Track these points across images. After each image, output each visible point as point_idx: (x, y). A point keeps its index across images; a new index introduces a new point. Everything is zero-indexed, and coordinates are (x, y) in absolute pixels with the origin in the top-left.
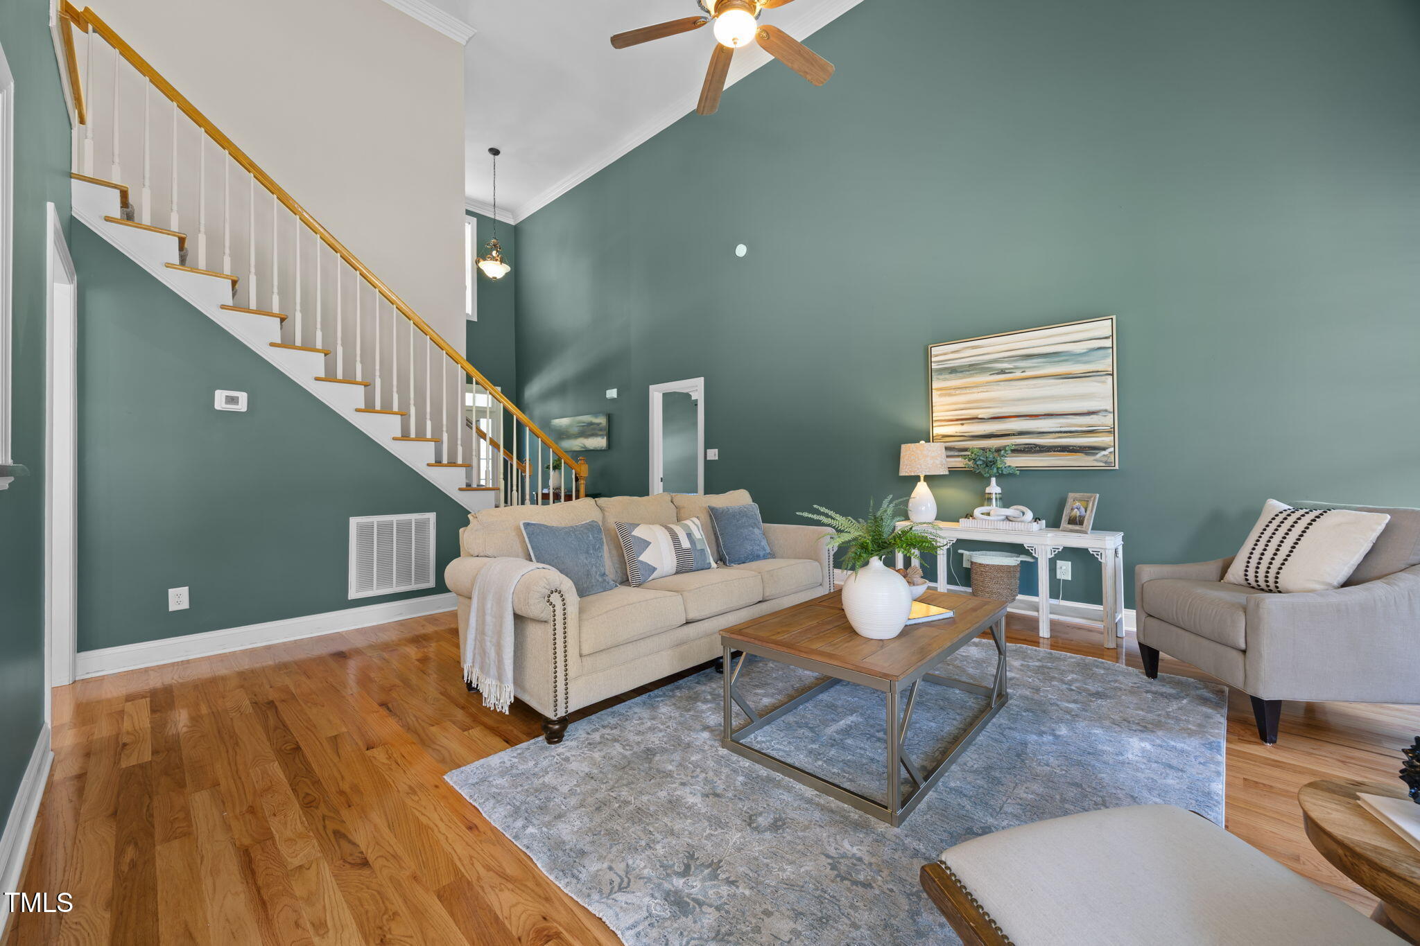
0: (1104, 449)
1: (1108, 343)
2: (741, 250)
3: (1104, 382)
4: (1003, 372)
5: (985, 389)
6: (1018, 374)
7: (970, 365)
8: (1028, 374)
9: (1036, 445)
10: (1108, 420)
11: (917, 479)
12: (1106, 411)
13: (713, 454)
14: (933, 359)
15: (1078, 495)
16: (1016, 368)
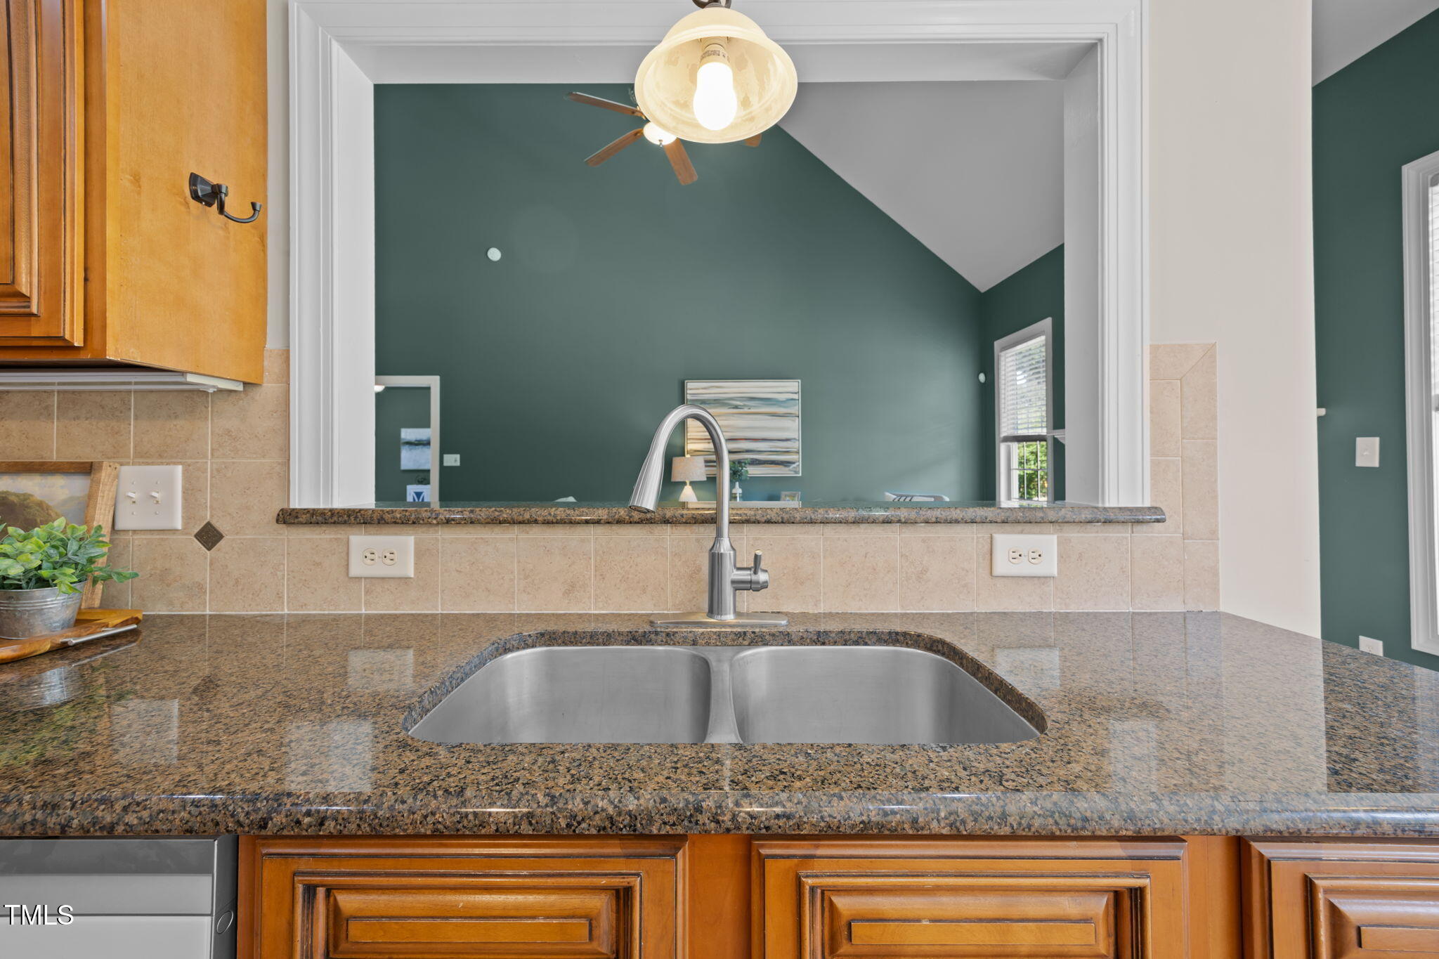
0: (794, 463)
1: (796, 396)
2: (495, 254)
3: (794, 421)
4: (736, 407)
5: (724, 418)
6: (746, 410)
7: (715, 400)
8: (752, 410)
9: (757, 460)
10: (797, 445)
11: (684, 483)
12: (795, 439)
13: (453, 460)
14: (689, 392)
15: (787, 493)
16: (745, 406)
